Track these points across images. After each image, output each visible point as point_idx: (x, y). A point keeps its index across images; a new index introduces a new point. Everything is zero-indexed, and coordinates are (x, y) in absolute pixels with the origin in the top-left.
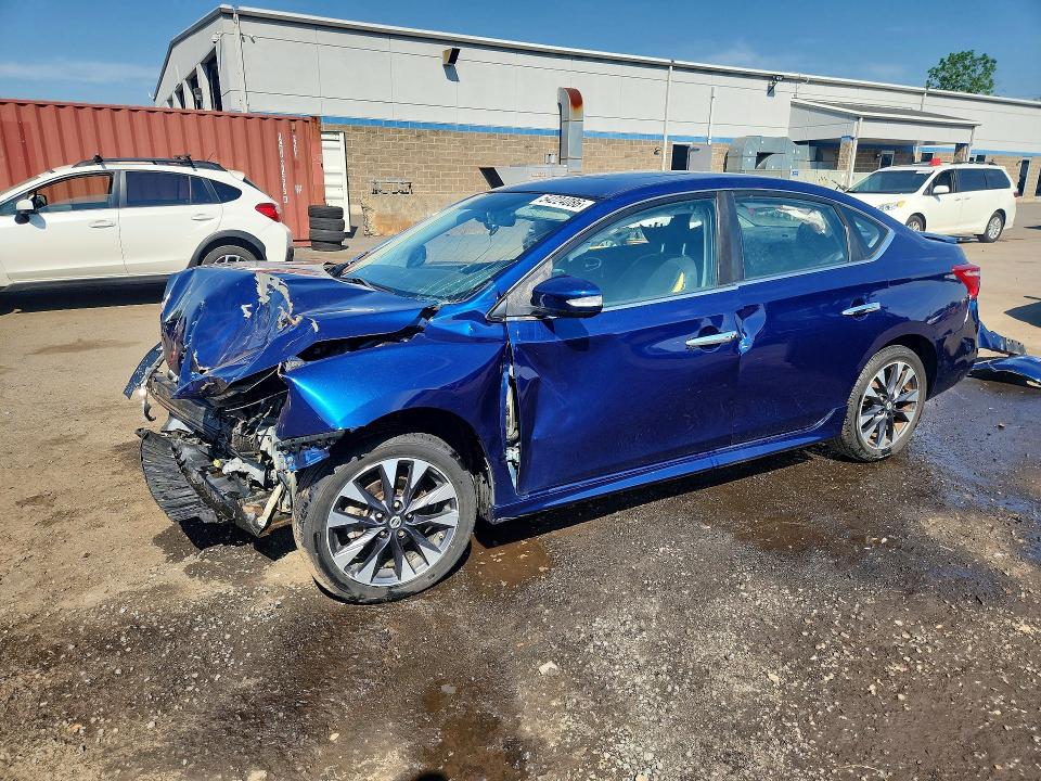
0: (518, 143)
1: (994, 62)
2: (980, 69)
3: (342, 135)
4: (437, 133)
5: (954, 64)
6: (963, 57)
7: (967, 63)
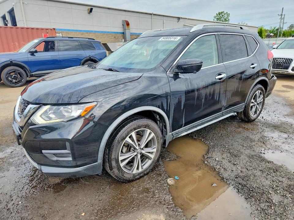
0: (112, 36)
1: (229, 14)
2: (226, 16)
3: (61, 34)
4: (87, 33)
5: (220, 15)
6: (222, 13)
7: (223, 14)
